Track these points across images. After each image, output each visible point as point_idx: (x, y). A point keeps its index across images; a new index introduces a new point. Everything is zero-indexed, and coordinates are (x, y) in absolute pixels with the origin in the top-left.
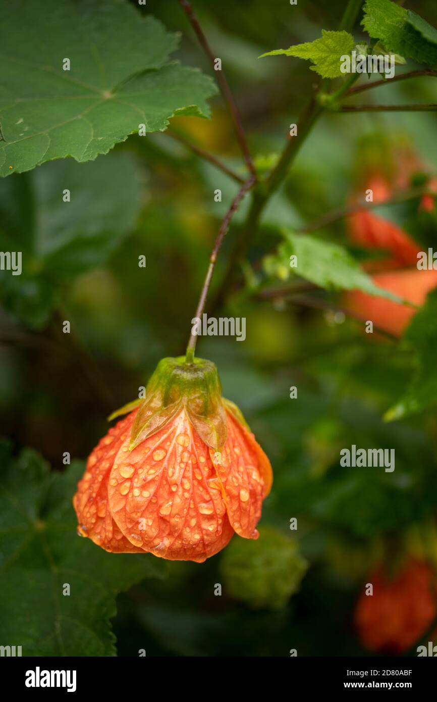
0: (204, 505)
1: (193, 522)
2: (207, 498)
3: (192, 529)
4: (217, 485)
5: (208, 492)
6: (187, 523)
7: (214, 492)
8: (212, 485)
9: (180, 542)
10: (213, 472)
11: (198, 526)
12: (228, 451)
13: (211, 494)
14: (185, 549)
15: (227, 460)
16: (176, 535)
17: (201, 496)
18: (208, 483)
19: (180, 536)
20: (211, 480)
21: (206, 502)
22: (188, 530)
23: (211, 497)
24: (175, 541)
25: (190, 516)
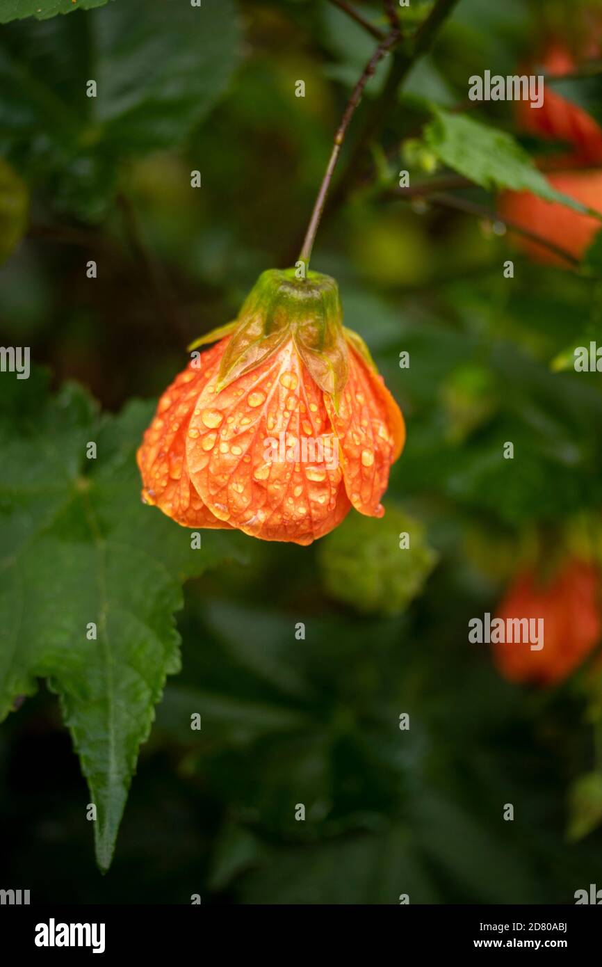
0: (313, 469)
3: (296, 500)
9: (279, 517)
10: (327, 425)
12: (349, 398)
14: (285, 526)
15: (348, 410)
16: (275, 506)
19: (280, 509)
21: (317, 465)
24: (272, 515)
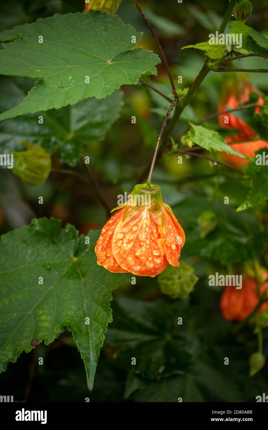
0: (155, 251)
1: (150, 259)
2: (157, 248)
3: (150, 262)
4: (161, 242)
5: (157, 245)
6: (147, 259)
7: (160, 245)
8: (159, 242)
9: (144, 268)
10: (159, 236)
11: (153, 261)
12: (166, 227)
13: (159, 246)
14: (146, 271)
15: (166, 231)
16: (143, 264)
17: (154, 247)
18: (157, 241)
19: (145, 265)
20: (158, 240)
21: (156, 250)
22: (148, 262)
23: (158, 247)
24: (142, 267)
25: (149, 256)
